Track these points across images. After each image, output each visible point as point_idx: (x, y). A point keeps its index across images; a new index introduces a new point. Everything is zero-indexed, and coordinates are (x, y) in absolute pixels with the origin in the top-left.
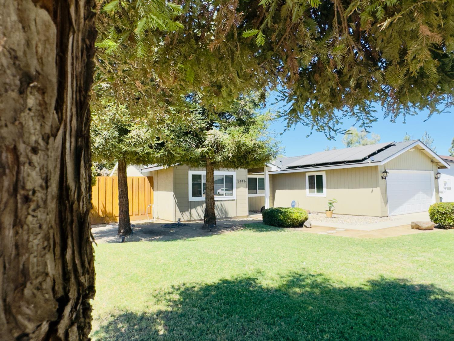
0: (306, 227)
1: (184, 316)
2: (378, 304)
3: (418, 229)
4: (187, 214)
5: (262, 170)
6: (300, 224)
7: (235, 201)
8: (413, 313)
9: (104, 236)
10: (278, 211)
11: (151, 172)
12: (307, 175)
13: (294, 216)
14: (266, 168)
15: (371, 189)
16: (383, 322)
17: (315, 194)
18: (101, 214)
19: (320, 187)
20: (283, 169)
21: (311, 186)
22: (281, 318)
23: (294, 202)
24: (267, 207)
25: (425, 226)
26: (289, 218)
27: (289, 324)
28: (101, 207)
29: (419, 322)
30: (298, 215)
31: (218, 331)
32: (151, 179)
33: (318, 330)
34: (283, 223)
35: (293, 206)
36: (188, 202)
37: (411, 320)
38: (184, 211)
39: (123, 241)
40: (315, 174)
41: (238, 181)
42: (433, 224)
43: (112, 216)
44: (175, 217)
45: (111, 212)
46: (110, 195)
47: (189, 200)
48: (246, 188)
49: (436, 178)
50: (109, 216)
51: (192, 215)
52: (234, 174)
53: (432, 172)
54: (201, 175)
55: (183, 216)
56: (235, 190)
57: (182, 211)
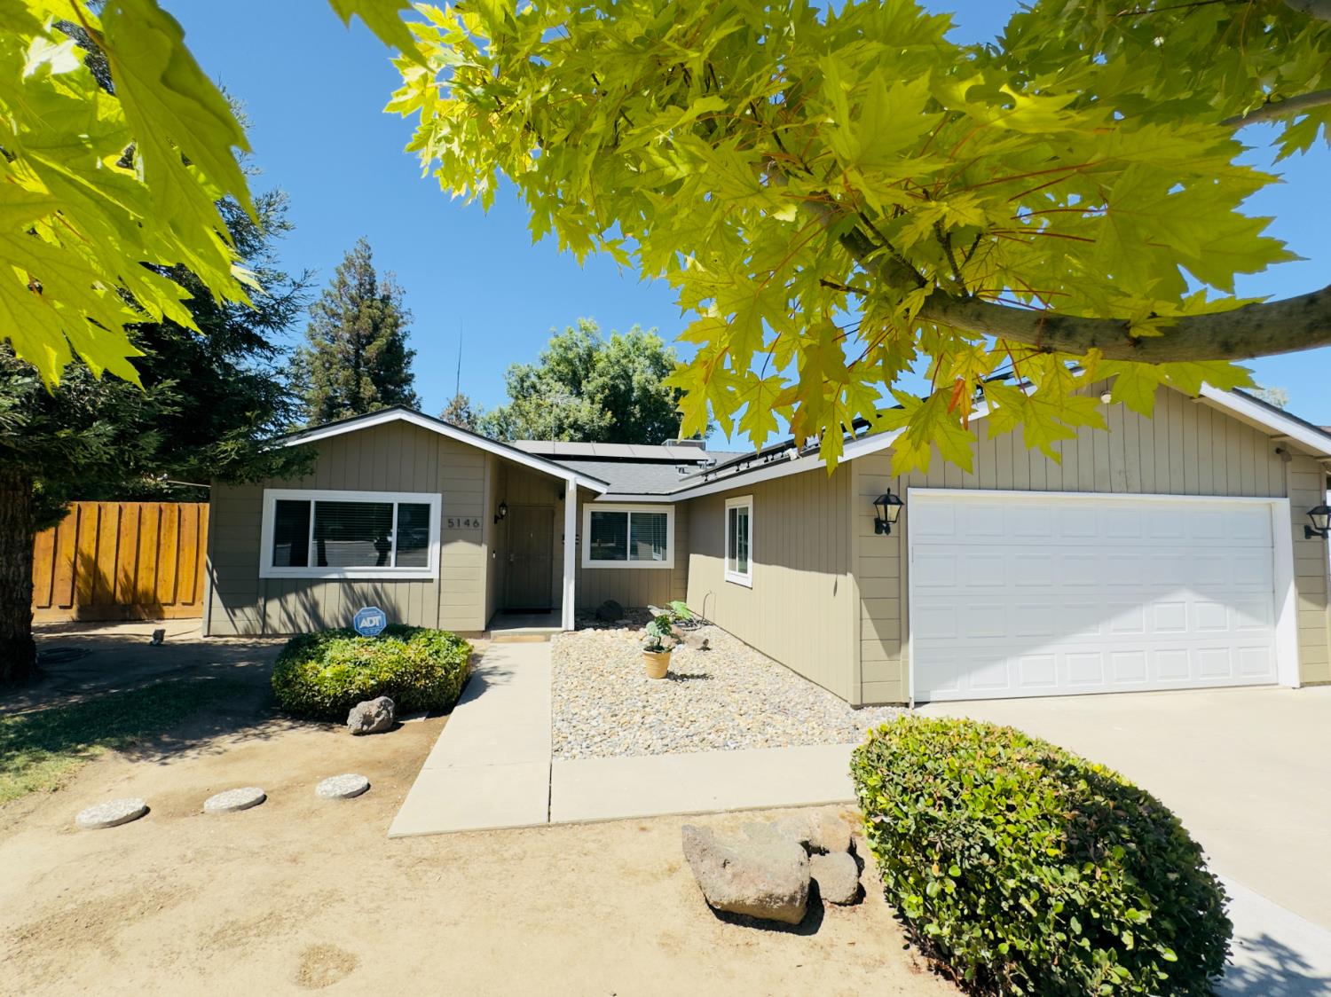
7: (434, 584)
12: (728, 507)
17: (735, 573)
18: (119, 596)
19: (743, 552)
21: (732, 549)
28: (121, 578)
36: (259, 579)
38: (241, 607)
40: (738, 504)
41: (451, 523)
43: (154, 603)
44: (209, 621)
45: (151, 592)
46: (151, 549)
47: (261, 576)
48: (480, 543)
49: (1309, 532)
50: (143, 602)
51: (267, 619)
52: (435, 501)
53: (1283, 506)
54: (309, 503)
55: (232, 621)
56: (434, 548)
57: (232, 603)
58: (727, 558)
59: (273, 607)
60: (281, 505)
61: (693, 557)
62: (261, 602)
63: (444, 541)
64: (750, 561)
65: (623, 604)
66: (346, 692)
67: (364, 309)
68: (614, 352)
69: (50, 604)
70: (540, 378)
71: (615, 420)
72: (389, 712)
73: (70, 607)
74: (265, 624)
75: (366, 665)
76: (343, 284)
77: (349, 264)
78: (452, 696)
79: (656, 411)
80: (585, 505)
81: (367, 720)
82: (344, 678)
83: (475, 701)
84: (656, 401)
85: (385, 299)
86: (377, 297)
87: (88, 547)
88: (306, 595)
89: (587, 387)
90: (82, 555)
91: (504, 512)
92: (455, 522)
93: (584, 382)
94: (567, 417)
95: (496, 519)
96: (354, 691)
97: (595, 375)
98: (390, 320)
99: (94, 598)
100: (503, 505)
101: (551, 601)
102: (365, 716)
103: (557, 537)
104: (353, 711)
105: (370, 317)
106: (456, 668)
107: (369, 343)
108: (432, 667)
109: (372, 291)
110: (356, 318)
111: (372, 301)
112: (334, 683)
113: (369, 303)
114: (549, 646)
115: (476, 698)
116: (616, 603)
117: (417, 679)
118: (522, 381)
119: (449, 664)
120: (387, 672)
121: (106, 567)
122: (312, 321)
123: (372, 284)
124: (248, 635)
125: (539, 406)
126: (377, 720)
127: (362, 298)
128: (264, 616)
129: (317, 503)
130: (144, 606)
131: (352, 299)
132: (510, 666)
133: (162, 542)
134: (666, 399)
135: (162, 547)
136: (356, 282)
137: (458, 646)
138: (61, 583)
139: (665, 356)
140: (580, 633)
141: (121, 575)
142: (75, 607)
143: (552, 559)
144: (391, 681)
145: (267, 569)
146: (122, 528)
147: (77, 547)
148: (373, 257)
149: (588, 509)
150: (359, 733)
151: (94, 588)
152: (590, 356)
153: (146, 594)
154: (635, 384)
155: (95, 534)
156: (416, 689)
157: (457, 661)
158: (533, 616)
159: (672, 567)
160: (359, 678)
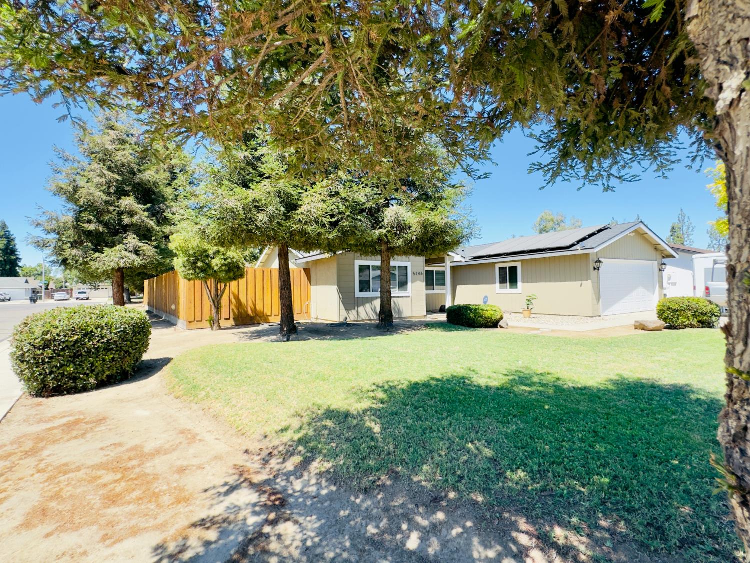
0: (501, 327)
1: (396, 414)
2: (628, 404)
3: (643, 329)
4: (354, 312)
5: (442, 260)
6: (494, 324)
7: (410, 298)
8: (674, 413)
9: (264, 335)
10: (466, 308)
11: (307, 263)
12: (497, 266)
13: (487, 314)
14: (447, 258)
15: (580, 282)
16: (641, 422)
17: (507, 289)
18: (250, 312)
19: (513, 281)
20: (467, 259)
21: (502, 280)
22: (514, 416)
23: (486, 297)
24: (448, 304)
25: (652, 326)
26: (481, 317)
27: (527, 422)
28: (250, 304)
29: (686, 423)
30: (492, 312)
31: (444, 429)
32: (307, 271)
33: (564, 430)
34: (474, 322)
35: (485, 302)
36: (355, 298)
37: (675, 420)
38: (351, 310)
39: (288, 340)
40: (508, 265)
41: (414, 274)
42: (661, 323)
43: (264, 315)
49: (660, 270)
50: (259, 315)
52: (409, 265)
53: (656, 263)
54: (369, 266)
56: (409, 284)
57: (347, 308)
58: (498, 285)
59: (361, 309)
60: (360, 267)
62: (357, 307)
63: (412, 282)
64: (519, 284)
69: (221, 318)
73: (229, 319)
74: (359, 316)
87: (235, 290)
90: (233, 293)
99: (239, 313)
121: (243, 299)
124: (354, 320)
128: (358, 313)
129: (372, 266)
130: (261, 317)
138: (225, 307)
141: (249, 301)
142: (232, 319)
146: (248, 281)
147: (230, 290)
151: (239, 308)
153: (260, 311)
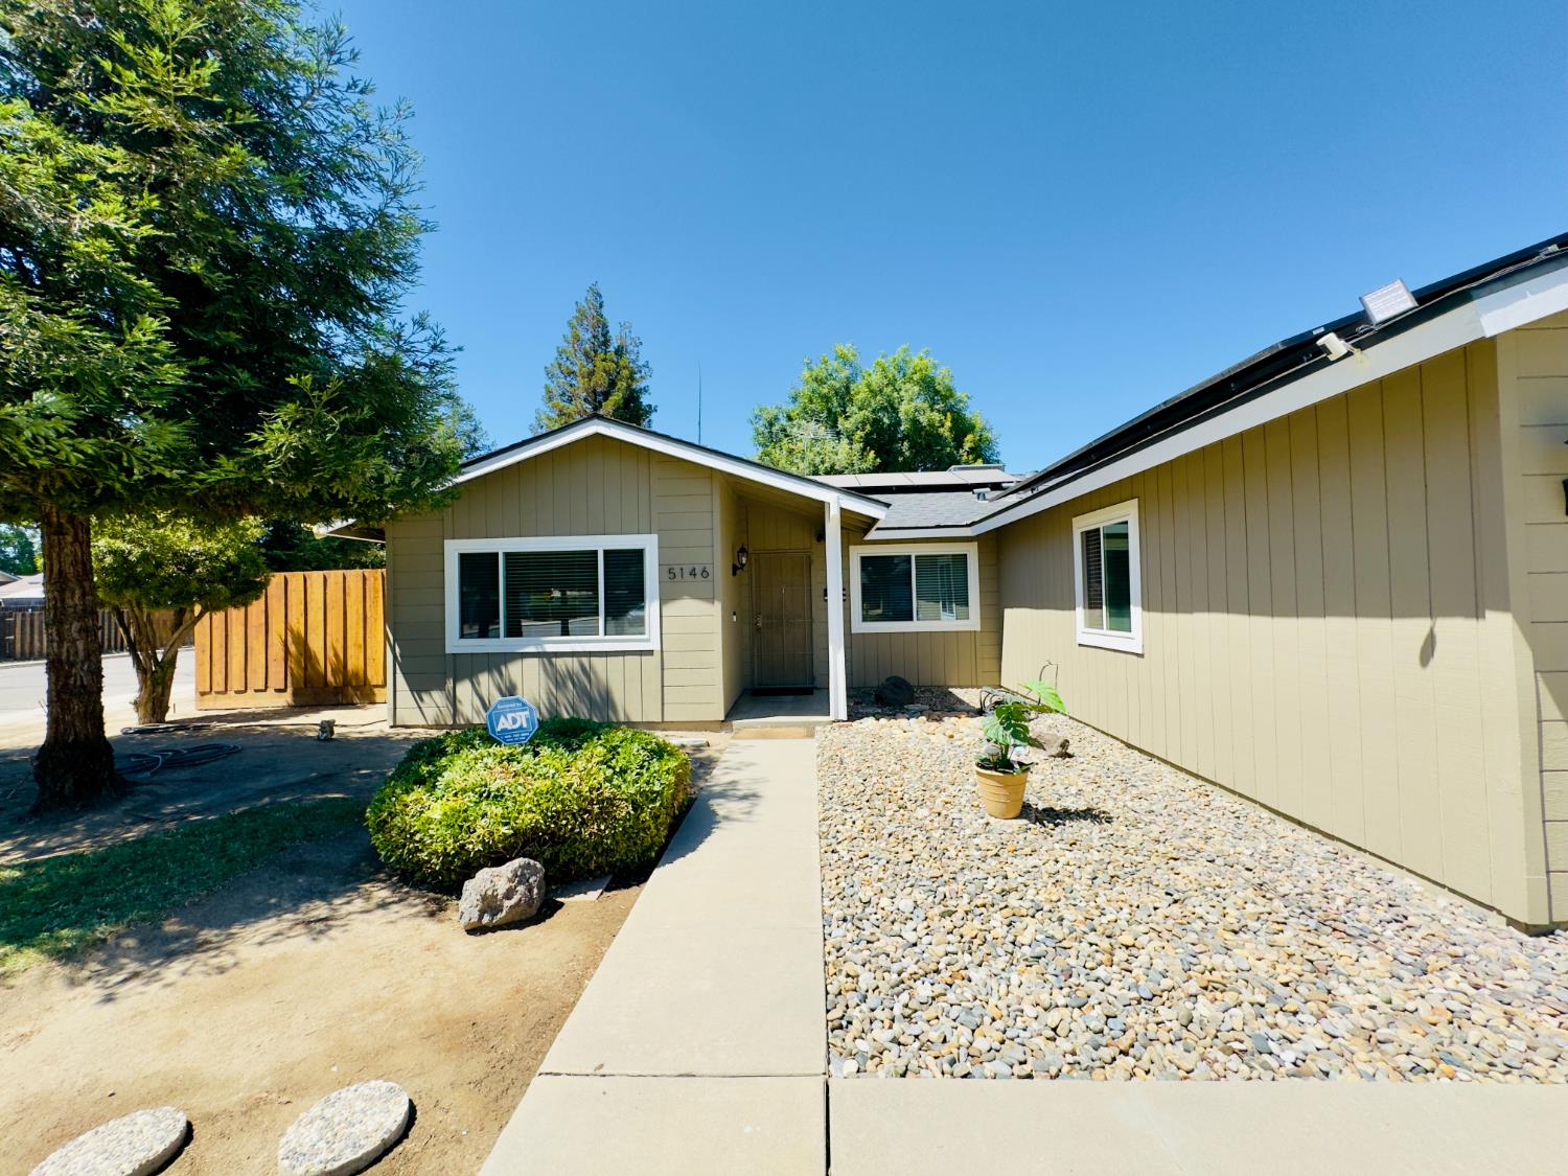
4: (438, 700)
7: (655, 658)
12: (1077, 528)
17: (1102, 631)
18: (330, 676)
21: (1091, 594)
28: (331, 656)
36: (445, 655)
40: (1102, 520)
41: (670, 573)
43: (365, 684)
44: (395, 708)
45: (361, 673)
46: (357, 624)
47: (448, 651)
48: (711, 600)
50: (354, 684)
51: (459, 705)
52: (649, 544)
54: (496, 555)
55: (420, 708)
56: (651, 608)
57: (419, 688)
58: (1080, 612)
60: (465, 559)
61: (1011, 615)
62: (450, 684)
63: (664, 599)
64: (1136, 610)
65: (913, 682)
66: (462, 847)
67: (598, 363)
68: (876, 379)
69: (266, 687)
70: (790, 418)
71: (878, 460)
72: (530, 890)
73: (284, 690)
74: (455, 712)
75: (498, 797)
76: (577, 338)
77: (582, 315)
78: (650, 848)
79: (929, 446)
80: (851, 547)
81: (490, 904)
82: (460, 822)
83: (690, 856)
84: (929, 434)
85: (619, 352)
86: (611, 349)
87: (296, 623)
88: (501, 674)
89: (843, 424)
90: (292, 632)
91: (744, 560)
92: (677, 571)
93: (841, 420)
94: (823, 462)
95: (734, 569)
96: (474, 846)
97: (855, 409)
98: (625, 373)
99: (307, 680)
100: (743, 551)
101: (813, 679)
102: (484, 898)
103: (816, 592)
104: (468, 885)
105: (605, 371)
106: (653, 801)
107: (606, 400)
108: (611, 800)
109: (606, 343)
110: (591, 374)
111: (605, 354)
112: (442, 831)
113: (602, 356)
114: (812, 744)
115: (693, 850)
116: (904, 681)
117: (584, 823)
118: (771, 424)
119: (642, 793)
120: (530, 811)
121: (316, 645)
122: (548, 382)
123: (605, 335)
124: (438, 726)
125: (791, 452)
126: (508, 904)
127: (596, 352)
128: (453, 701)
129: (507, 555)
130: (356, 688)
131: (586, 355)
132: (756, 781)
133: (368, 614)
134: (941, 430)
135: (368, 620)
136: (589, 335)
137: (661, 757)
138: (275, 663)
139: (938, 379)
140: (856, 724)
141: (330, 654)
142: (290, 690)
143: (811, 624)
144: (535, 829)
145: (455, 643)
146: (328, 601)
147: (286, 623)
148: (604, 304)
149: (857, 552)
150: (476, 930)
151: (306, 668)
152: (847, 388)
153: (356, 675)
154: (902, 415)
155: (303, 607)
156: (583, 841)
157: (657, 788)
158: (791, 698)
159: (978, 629)
160: (482, 822)
